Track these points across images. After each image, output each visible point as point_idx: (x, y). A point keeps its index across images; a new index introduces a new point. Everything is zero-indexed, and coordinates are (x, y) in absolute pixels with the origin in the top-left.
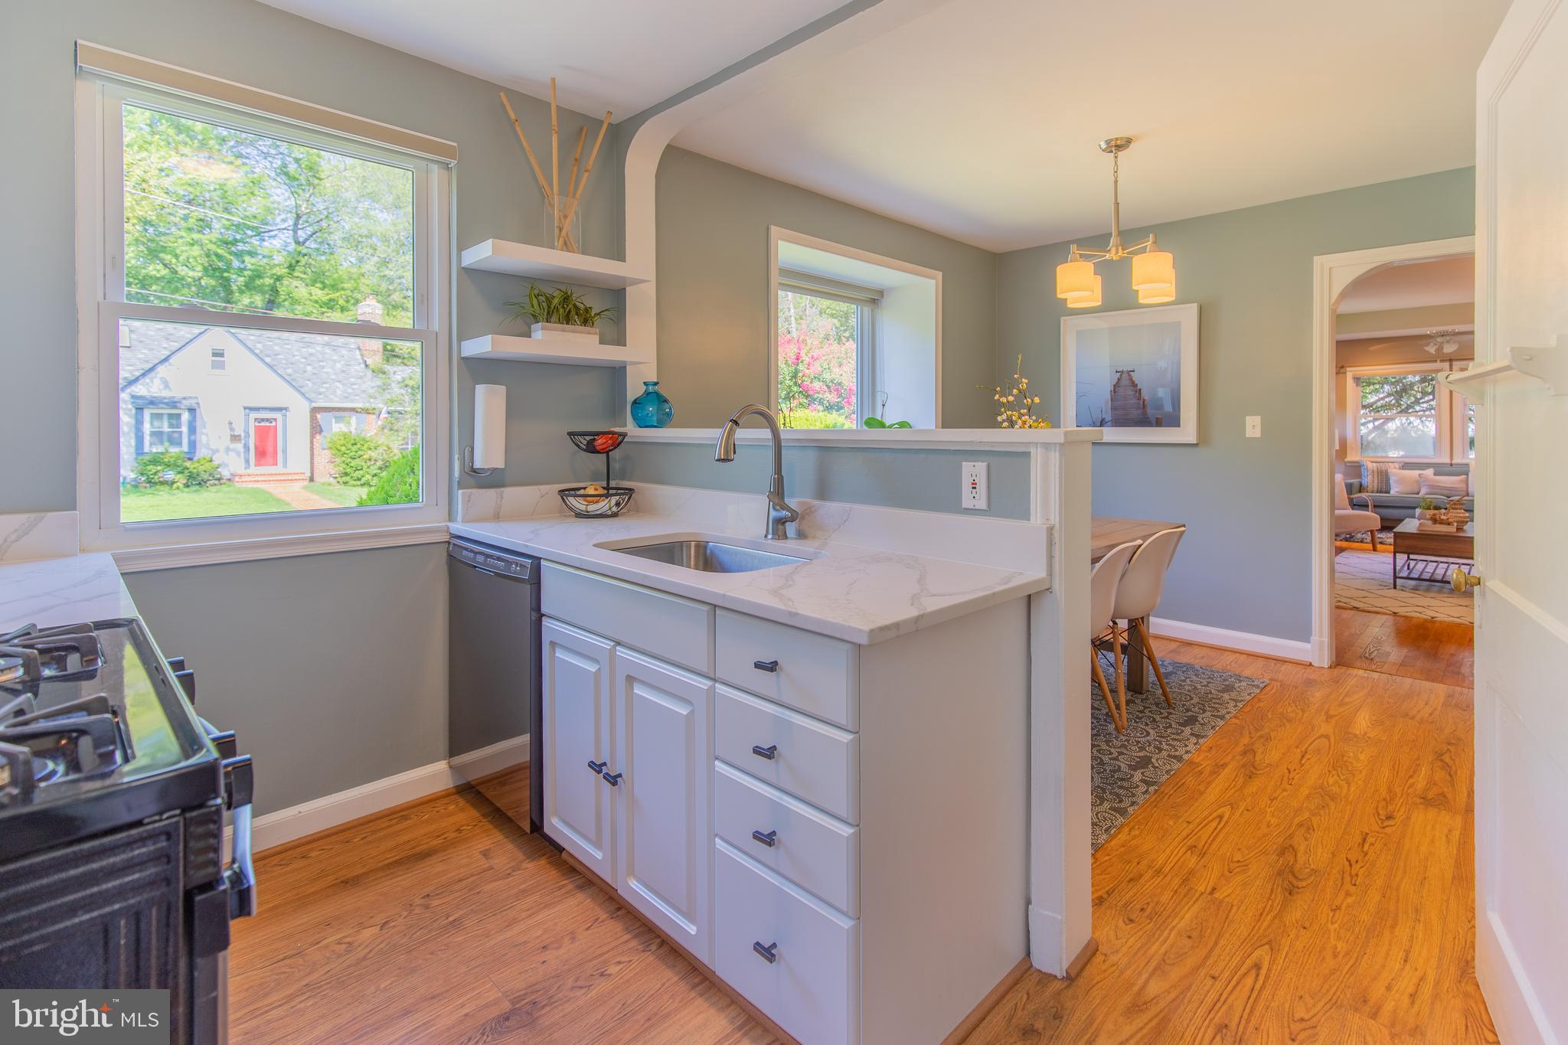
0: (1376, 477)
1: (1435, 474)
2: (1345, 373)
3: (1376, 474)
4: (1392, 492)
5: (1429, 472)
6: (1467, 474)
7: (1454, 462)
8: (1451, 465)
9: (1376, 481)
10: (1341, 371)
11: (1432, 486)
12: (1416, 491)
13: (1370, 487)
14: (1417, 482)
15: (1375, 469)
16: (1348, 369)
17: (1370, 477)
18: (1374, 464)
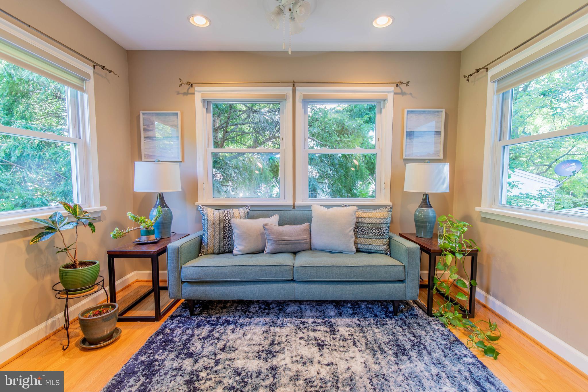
0: (217, 230)
1: (282, 223)
2: (194, 94)
3: (217, 226)
4: (235, 252)
5: (274, 220)
6: (309, 220)
7: (297, 203)
8: (294, 207)
9: (217, 237)
10: (190, 91)
11: (277, 242)
12: (260, 247)
13: (211, 245)
14: (262, 235)
15: (217, 219)
16: (197, 88)
17: (210, 231)
18: (217, 212)
